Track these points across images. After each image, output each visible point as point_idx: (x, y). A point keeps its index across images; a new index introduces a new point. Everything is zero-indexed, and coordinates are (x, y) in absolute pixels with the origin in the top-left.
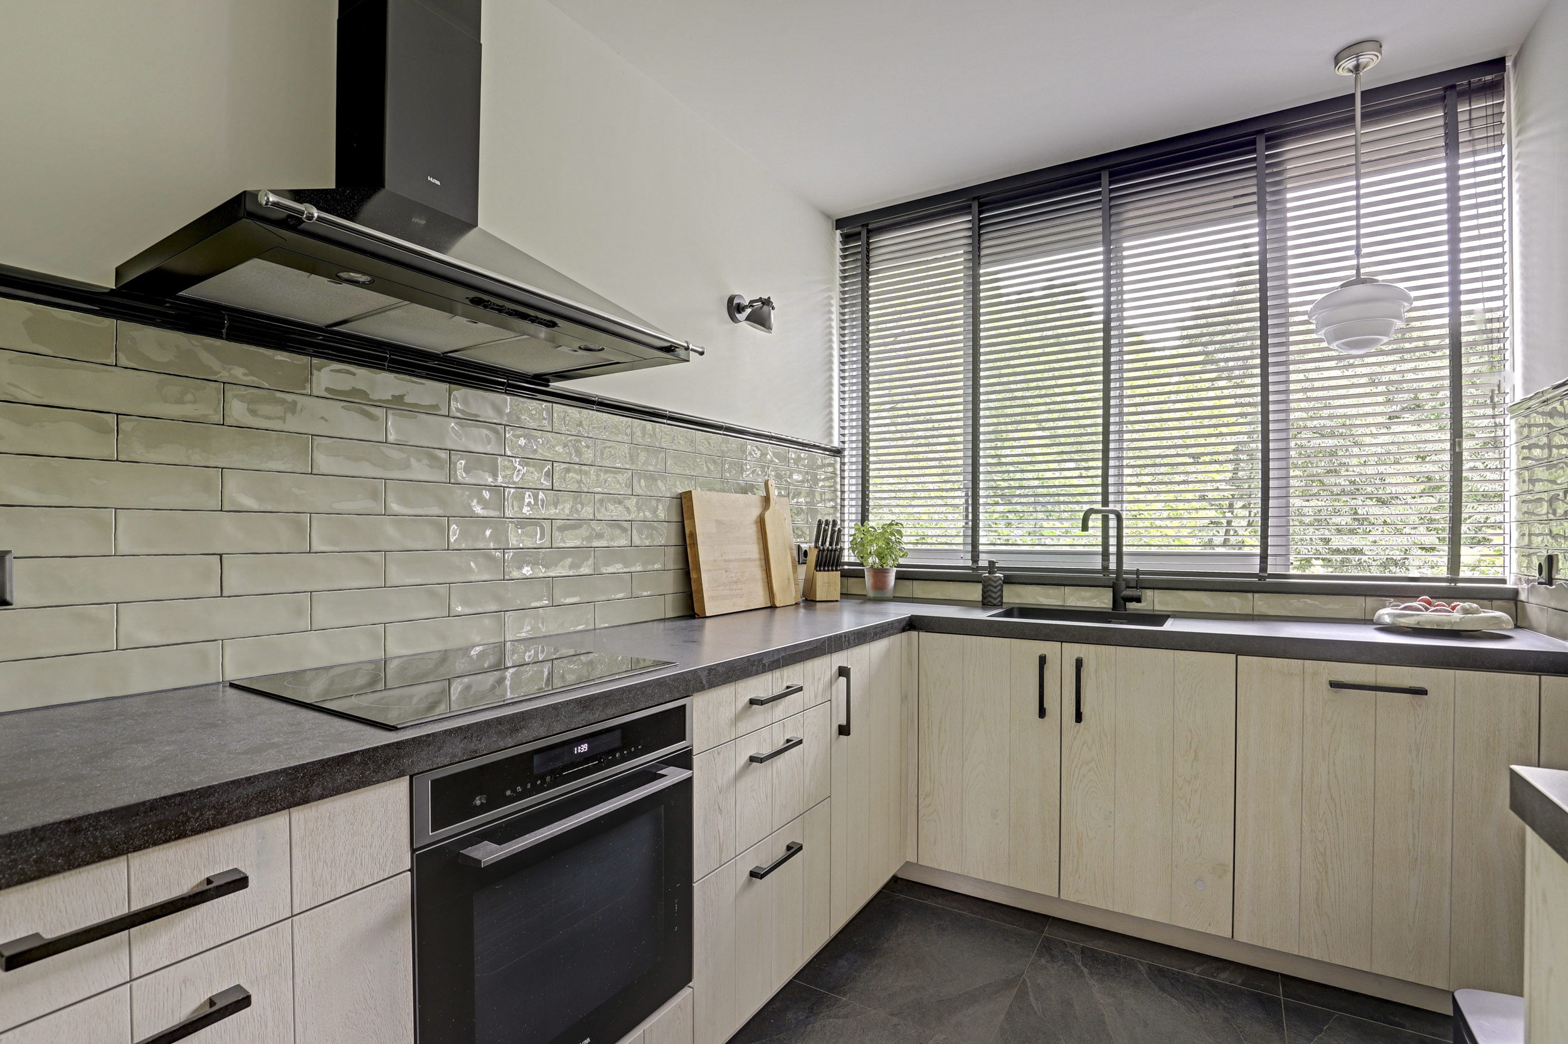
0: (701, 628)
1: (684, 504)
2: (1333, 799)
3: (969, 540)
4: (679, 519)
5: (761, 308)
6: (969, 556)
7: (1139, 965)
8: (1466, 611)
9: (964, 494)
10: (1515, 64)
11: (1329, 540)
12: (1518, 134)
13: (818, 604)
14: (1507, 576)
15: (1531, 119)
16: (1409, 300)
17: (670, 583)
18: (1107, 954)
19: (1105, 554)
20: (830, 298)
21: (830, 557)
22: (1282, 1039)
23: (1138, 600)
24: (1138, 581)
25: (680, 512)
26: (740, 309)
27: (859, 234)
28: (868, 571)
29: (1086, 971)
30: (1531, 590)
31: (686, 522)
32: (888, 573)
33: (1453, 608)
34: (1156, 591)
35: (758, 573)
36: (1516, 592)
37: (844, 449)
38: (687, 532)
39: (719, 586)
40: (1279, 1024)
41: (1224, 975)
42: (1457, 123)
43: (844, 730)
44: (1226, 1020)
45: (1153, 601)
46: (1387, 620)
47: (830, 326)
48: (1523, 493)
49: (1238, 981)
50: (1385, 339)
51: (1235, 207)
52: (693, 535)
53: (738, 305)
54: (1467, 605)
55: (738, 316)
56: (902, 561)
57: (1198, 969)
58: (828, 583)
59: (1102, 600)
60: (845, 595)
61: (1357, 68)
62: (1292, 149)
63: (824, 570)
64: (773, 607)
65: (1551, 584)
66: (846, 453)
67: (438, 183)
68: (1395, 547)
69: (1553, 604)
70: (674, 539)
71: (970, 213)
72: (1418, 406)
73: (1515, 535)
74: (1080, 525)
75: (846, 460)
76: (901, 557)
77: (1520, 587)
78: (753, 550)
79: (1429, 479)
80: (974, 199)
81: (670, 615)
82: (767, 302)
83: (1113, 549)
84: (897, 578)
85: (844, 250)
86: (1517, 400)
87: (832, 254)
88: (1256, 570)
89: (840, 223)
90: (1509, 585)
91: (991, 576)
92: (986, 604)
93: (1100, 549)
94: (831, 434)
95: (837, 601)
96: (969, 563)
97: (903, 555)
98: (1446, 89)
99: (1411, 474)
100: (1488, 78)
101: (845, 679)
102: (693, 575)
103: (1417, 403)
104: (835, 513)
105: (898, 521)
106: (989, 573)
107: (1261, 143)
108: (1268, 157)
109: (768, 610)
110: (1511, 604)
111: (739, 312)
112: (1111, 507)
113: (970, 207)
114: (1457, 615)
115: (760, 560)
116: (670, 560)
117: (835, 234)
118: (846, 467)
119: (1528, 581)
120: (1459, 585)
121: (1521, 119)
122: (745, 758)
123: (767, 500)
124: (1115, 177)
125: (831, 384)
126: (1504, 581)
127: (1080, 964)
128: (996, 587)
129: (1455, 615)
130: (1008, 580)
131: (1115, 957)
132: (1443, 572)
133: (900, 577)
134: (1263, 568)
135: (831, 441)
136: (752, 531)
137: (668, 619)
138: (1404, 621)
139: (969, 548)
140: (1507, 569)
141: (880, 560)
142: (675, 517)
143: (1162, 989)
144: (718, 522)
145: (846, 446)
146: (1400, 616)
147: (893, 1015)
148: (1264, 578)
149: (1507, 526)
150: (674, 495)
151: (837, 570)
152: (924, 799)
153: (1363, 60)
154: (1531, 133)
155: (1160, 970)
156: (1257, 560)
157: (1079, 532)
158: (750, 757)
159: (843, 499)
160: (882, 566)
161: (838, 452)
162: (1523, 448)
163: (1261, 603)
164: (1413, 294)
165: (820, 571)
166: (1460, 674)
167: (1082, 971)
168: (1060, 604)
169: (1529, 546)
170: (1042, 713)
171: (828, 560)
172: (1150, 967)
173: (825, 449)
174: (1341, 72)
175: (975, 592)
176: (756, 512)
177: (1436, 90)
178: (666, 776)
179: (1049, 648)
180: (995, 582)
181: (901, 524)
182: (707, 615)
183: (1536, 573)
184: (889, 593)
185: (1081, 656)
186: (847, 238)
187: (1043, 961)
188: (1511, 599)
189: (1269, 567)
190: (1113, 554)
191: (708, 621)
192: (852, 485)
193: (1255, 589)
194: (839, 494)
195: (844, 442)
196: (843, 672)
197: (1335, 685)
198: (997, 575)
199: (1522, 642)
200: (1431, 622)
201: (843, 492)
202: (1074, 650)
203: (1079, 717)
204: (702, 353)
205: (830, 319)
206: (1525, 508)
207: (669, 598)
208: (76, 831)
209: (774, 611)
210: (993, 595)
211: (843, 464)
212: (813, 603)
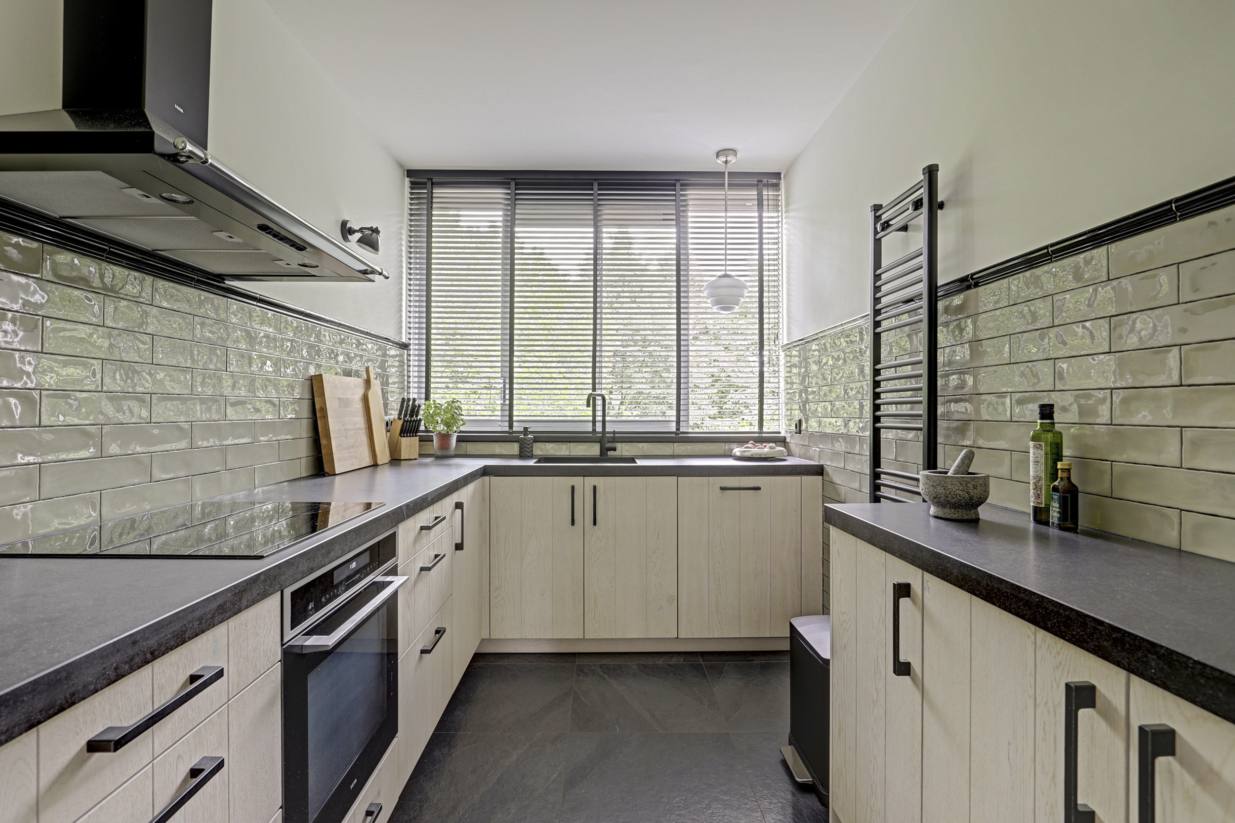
0: (332, 483)
1: (315, 385)
2: (722, 550)
3: (507, 413)
4: (310, 397)
5: (371, 234)
6: (507, 424)
7: (632, 666)
8: (771, 448)
9: (502, 381)
10: (784, 177)
11: (665, 412)
12: (785, 212)
13: (402, 462)
14: (780, 430)
15: (791, 207)
16: (746, 287)
17: (303, 449)
18: (614, 665)
19: (594, 422)
20: (401, 228)
21: (412, 426)
22: (708, 681)
23: (615, 449)
24: (614, 438)
25: (311, 392)
26: (351, 231)
27: (425, 184)
28: (436, 436)
29: (606, 676)
30: (791, 437)
31: (316, 400)
32: (450, 437)
33: (765, 446)
34: (623, 444)
35: (364, 439)
36: (785, 438)
37: (410, 344)
38: (317, 407)
39: (342, 450)
40: (704, 675)
41: (674, 659)
42: (762, 200)
43: (459, 547)
44: (681, 680)
45: (624, 450)
46: (738, 454)
47: (401, 250)
48: (787, 389)
49: (680, 660)
50: (737, 307)
51: (664, 220)
52: (324, 410)
53: (350, 228)
54: (771, 444)
55: (350, 237)
56: (462, 429)
57: (661, 660)
58: (409, 446)
59: (594, 450)
60: (421, 455)
61: (726, 162)
62: (692, 194)
63: (407, 436)
64: (375, 465)
65: (800, 433)
66: (411, 347)
67: (182, 111)
68: (698, 417)
69: (801, 443)
70: (306, 412)
71: (509, 188)
72: (707, 332)
73: (784, 410)
74: (586, 404)
75: (411, 352)
76: (462, 425)
77: (786, 435)
78: (360, 421)
79: (713, 376)
80: (512, 179)
81: (304, 475)
82: (376, 231)
83: (599, 418)
84: (457, 441)
85: (411, 194)
86: (784, 344)
87: (403, 195)
88: (674, 430)
89: (410, 173)
90: (782, 435)
91: (525, 437)
92: (522, 456)
93: (591, 418)
94: (401, 333)
95: (416, 459)
96: (507, 429)
97: (463, 424)
98: (758, 181)
99: (705, 373)
100: (775, 181)
101: (460, 510)
102: (323, 442)
103: (707, 330)
104: (404, 393)
105: (459, 400)
106: (524, 435)
107: (678, 187)
108: (682, 195)
109: (371, 468)
110: (783, 444)
111: (350, 234)
112: (598, 392)
113: (509, 184)
114: (766, 450)
115: (366, 429)
116: (304, 430)
117: (405, 180)
118: (411, 358)
119: (790, 433)
120: (763, 435)
121: (787, 205)
122: (419, 569)
123: (368, 382)
124: (602, 186)
125: (401, 294)
126: (779, 433)
127: (602, 673)
128: (529, 445)
129: (766, 449)
130: (536, 440)
131: (618, 665)
132: (756, 429)
133: (460, 440)
134: (678, 429)
135: (401, 338)
136: (358, 406)
137: (303, 478)
138: (747, 454)
139: (507, 418)
140: (781, 427)
141: (448, 428)
142: (307, 395)
143: (648, 675)
144: (339, 399)
145: (411, 342)
146: (744, 452)
147: (505, 732)
148: (679, 434)
149: (780, 405)
150: (307, 377)
151: (416, 436)
152: (495, 592)
153: (729, 159)
154: (791, 214)
155: (644, 665)
156: (674, 424)
157: (585, 408)
158: (421, 568)
159: (409, 382)
160: (448, 432)
161: (405, 346)
162: (787, 367)
163: (679, 448)
164: (748, 284)
165: (404, 436)
166: (773, 478)
167: (604, 677)
168: (568, 454)
169: (791, 415)
170: (573, 523)
171: (410, 428)
172: (638, 665)
173: (397, 344)
174: (719, 162)
175: (515, 448)
176: (360, 392)
177: (754, 181)
178: (393, 582)
179: (577, 481)
180: (529, 441)
181: (460, 402)
182: (337, 473)
183: (794, 428)
184: (452, 452)
185: (596, 484)
186: (414, 185)
187: (581, 677)
188: (783, 441)
189: (681, 428)
190: (599, 421)
191: (337, 478)
192: (415, 371)
193: (675, 441)
194: (406, 378)
195: (410, 339)
196: (459, 506)
197: (723, 489)
198: (529, 436)
199: (791, 461)
200: (756, 454)
201: (409, 377)
202: (591, 481)
203: (595, 523)
204: (387, 278)
205: (401, 245)
206: (788, 396)
207: (304, 461)
208: (135, 643)
209: (377, 468)
210: (527, 450)
211: (409, 355)
212: (398, 461)
